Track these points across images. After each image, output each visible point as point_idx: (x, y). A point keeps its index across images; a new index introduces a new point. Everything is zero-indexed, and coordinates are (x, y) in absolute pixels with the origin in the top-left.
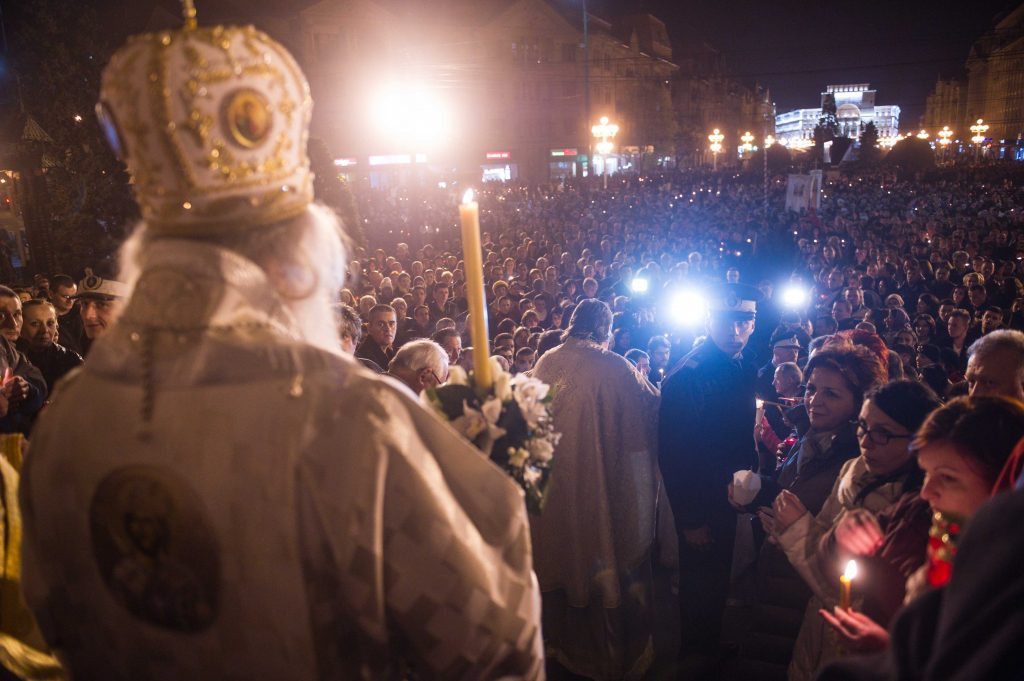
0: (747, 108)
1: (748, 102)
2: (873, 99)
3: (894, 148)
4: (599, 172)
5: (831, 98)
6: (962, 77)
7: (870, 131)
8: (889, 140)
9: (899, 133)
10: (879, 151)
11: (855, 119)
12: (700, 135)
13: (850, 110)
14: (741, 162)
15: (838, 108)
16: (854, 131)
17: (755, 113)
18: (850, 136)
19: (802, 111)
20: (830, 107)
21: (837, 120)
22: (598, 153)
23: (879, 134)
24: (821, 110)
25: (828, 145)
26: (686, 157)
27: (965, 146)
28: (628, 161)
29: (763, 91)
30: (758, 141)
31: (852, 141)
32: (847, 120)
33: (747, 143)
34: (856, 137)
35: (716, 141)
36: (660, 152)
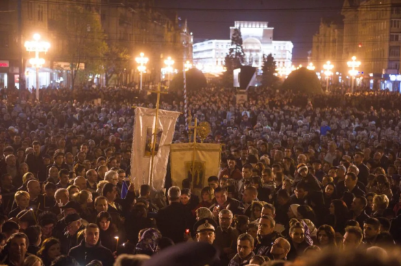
0: (168, 36)
1: (169, 30)
2: (271, 35)
3: (289, 76)
4: (31, 84)
5: (237, 32)
6: (339, 22)
7: (270, 62)
8: (285, 70)
9: (292, 64)
10: (277, 79)
11: (258, 51)
12: (127, 57)
13: (253, 43)
14: (164, 83)
15: (244, 41)
16: (257, 61)
17: (175, 41)
18: (254, 65)
19: (214, 41)
20: (238, 40)
21: (243, 51)
22: (30, 66)
23: (277, 64)
24: (230, 41)
25: (237, 72)
26: (115, 76)
27: (344, 77)
28: (60, 75)
29: (182, 22)
30: (179, 65)
31: (254, 70)
32: (251, 51)
33: (169, 67)
34: (259, 66)
35: (141, 62)
36: (90, 68)
